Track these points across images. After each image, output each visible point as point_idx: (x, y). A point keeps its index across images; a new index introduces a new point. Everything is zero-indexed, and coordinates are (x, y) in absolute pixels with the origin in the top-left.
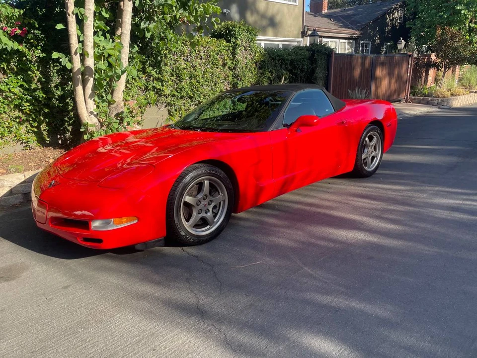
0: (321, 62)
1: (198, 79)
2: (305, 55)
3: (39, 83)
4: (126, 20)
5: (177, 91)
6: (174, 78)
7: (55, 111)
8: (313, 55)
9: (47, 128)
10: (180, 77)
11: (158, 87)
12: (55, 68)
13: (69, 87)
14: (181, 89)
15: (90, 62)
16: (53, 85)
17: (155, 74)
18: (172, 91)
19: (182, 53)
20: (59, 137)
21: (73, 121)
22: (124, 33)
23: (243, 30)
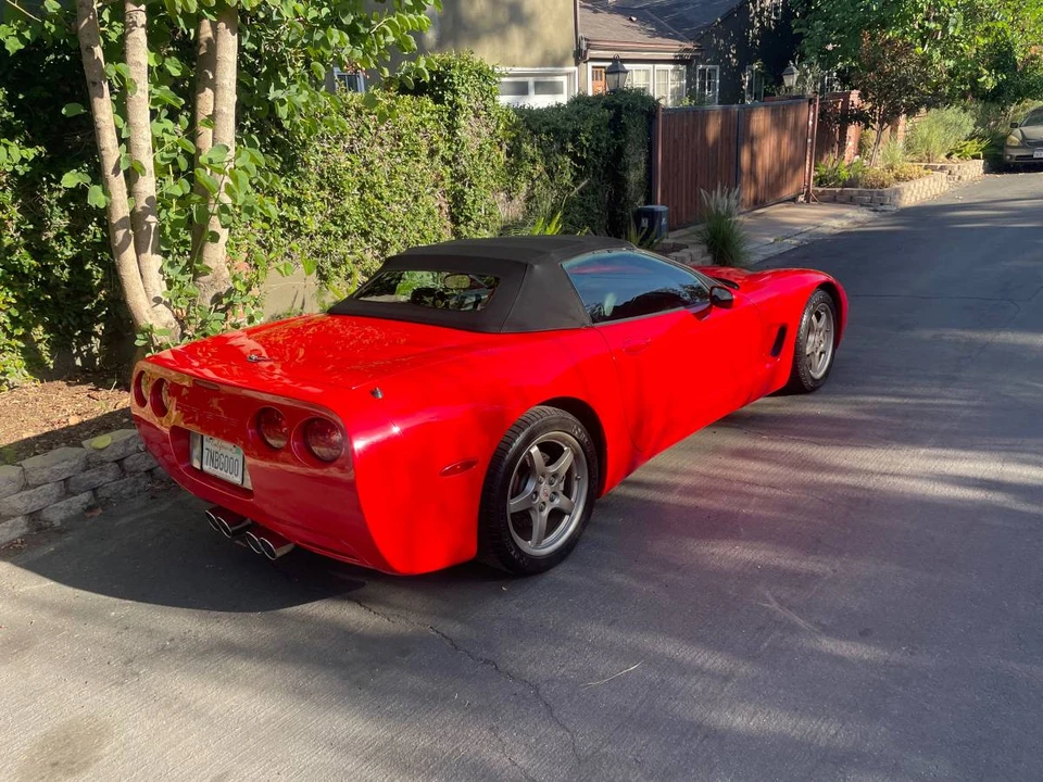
0: (635, 132)
1: (378, 190)
2: (603, 118)
3: (18, 234)
4: (226, 82)
5: (335, 224)
6: (325, 194)
7: (60, 294)
8: (617, 117)
9: (47, 336)
10: (338, 190)
11: (294, 218)
12: (55, 194)
13: (91, 236)
14: (343, 218)
15: (147, 186)
16: (51, 235)
17: (284, 189)
18: (322, 223)
19: (340, 135)
20: (75, 351)
21: (104, 313)
22: (221, 112)
23: (470, 74)
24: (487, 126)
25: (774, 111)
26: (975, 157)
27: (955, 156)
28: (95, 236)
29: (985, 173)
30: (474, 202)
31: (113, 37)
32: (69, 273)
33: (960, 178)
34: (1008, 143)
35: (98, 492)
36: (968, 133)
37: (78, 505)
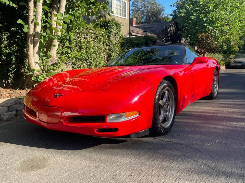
2: (144, 41)
4: (63, 5)
8: (147, 41)
10: (80, 47)
15: (39, 29)
16: (3, 46)
19: (82, 33)
20: (4, 81)
23: (114, 24)
24: (117, 38)
26: (223, 65)
28: (15, 48)
29: (226, 69)
30: (113, 56)
34: (231, 62)
35: (18, 112)
36: (221, 59)
37: (12, 114)
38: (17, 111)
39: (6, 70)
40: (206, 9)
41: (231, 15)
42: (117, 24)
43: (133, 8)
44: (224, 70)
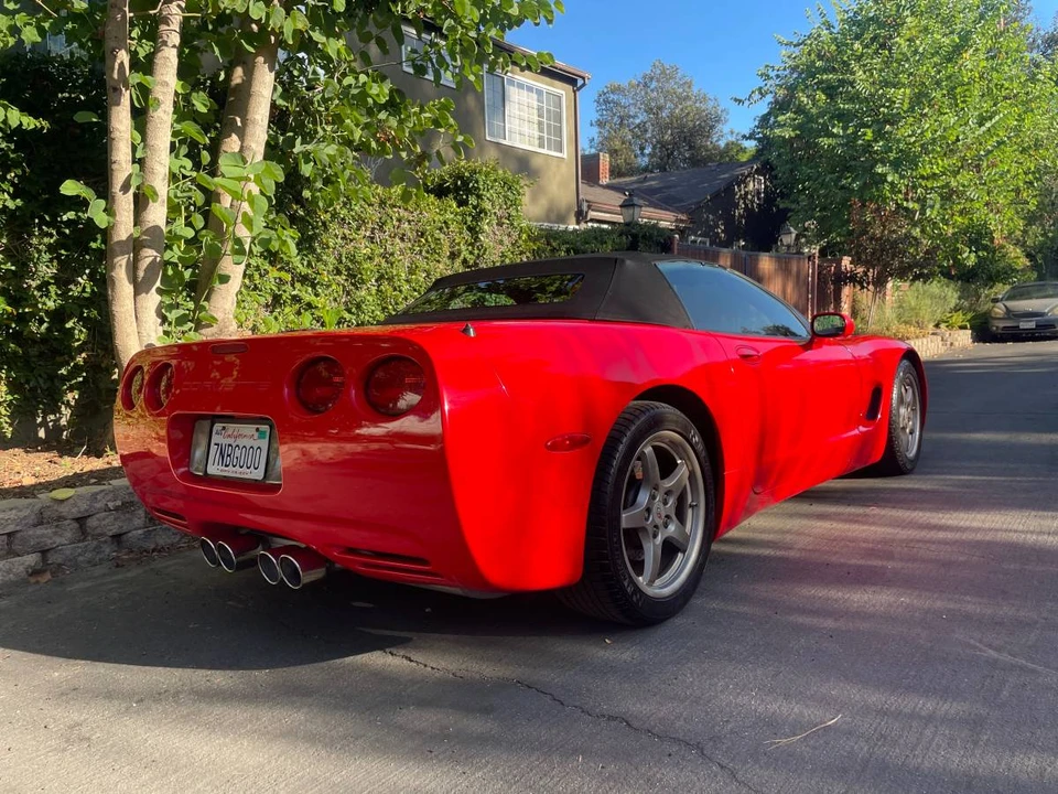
1: (397, 283)
4: (258, 117)
5: (349, 311)
6: (341, 279)
7: (33, 351)
9: (9, 397)
11: (305, 298)
12: (46, 240)
13: (80, 289)
14: (358, 306)
15: (157, 214)
16: (34, 284)
17: (300, 266)
19: (361, 221)
20: (39, 420)
21: (81, 379)
22: (249, 148)
23: (495, 180)
24: (509, 235)
25: (778, 259)
26: (963, 328)
27: (943, 326)
28: (84, 290)
29: (974, 342)
31: (142, 54)
32: (47, 329)
33: (952, 344)
34: (993, 315)
35: (49, 555)
36: (952, 305)
37: (21, 568)
38: (44, 552)
39: (45, 376)
40: (884, 106)
41: (983, 129)
42: (505, 183)
43: (602, 115)
44: (964, 349)
